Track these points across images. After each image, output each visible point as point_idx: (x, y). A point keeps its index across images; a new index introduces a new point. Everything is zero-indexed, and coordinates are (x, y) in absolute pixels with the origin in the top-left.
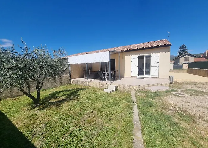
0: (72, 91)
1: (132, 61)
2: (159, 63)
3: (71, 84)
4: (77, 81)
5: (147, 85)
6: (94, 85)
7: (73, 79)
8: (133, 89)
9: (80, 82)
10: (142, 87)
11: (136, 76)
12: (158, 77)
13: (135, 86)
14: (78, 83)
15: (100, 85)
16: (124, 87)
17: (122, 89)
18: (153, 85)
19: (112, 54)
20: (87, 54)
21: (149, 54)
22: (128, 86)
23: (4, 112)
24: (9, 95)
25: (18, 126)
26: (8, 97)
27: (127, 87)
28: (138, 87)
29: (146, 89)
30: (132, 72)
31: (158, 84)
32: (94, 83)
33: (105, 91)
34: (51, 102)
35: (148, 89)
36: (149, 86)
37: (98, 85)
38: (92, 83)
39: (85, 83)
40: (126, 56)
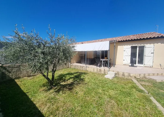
0: (75, 75)
1: (124, 51)
2: (153, 53)
3: (70, 68)
4: (76, 65)
5: (147, 74)
6: (91, 70)
7: (72, 64)
8: (133, 77)
9: (79, 67)
10: (142, 76)
11: (128, 64)
12: (152, 66)
13: (136, 75)
14: (77, 67)
15: (97, 70)
16: (123, 75)
17: (121, 76)
18: (154, 74)
19: (111, 43)
20: (82, 43)
21: (142, 45)
22: (128, 74)
23: (25, 91)
24: (26, 75)
25: (43, 111)
26: (25, 76)
27: (126, 74)
28: (138, 75)
29: (147, 78)
30: (124, 60)
31: (158, 74)
32: (92, 68)
33: (106, 76)
34: (62, 85)
35: (150, 78)
36: (149, 75)
37: (95, 71)
38: (90, 68)
39: (84, 68)
40: (119, 47)
